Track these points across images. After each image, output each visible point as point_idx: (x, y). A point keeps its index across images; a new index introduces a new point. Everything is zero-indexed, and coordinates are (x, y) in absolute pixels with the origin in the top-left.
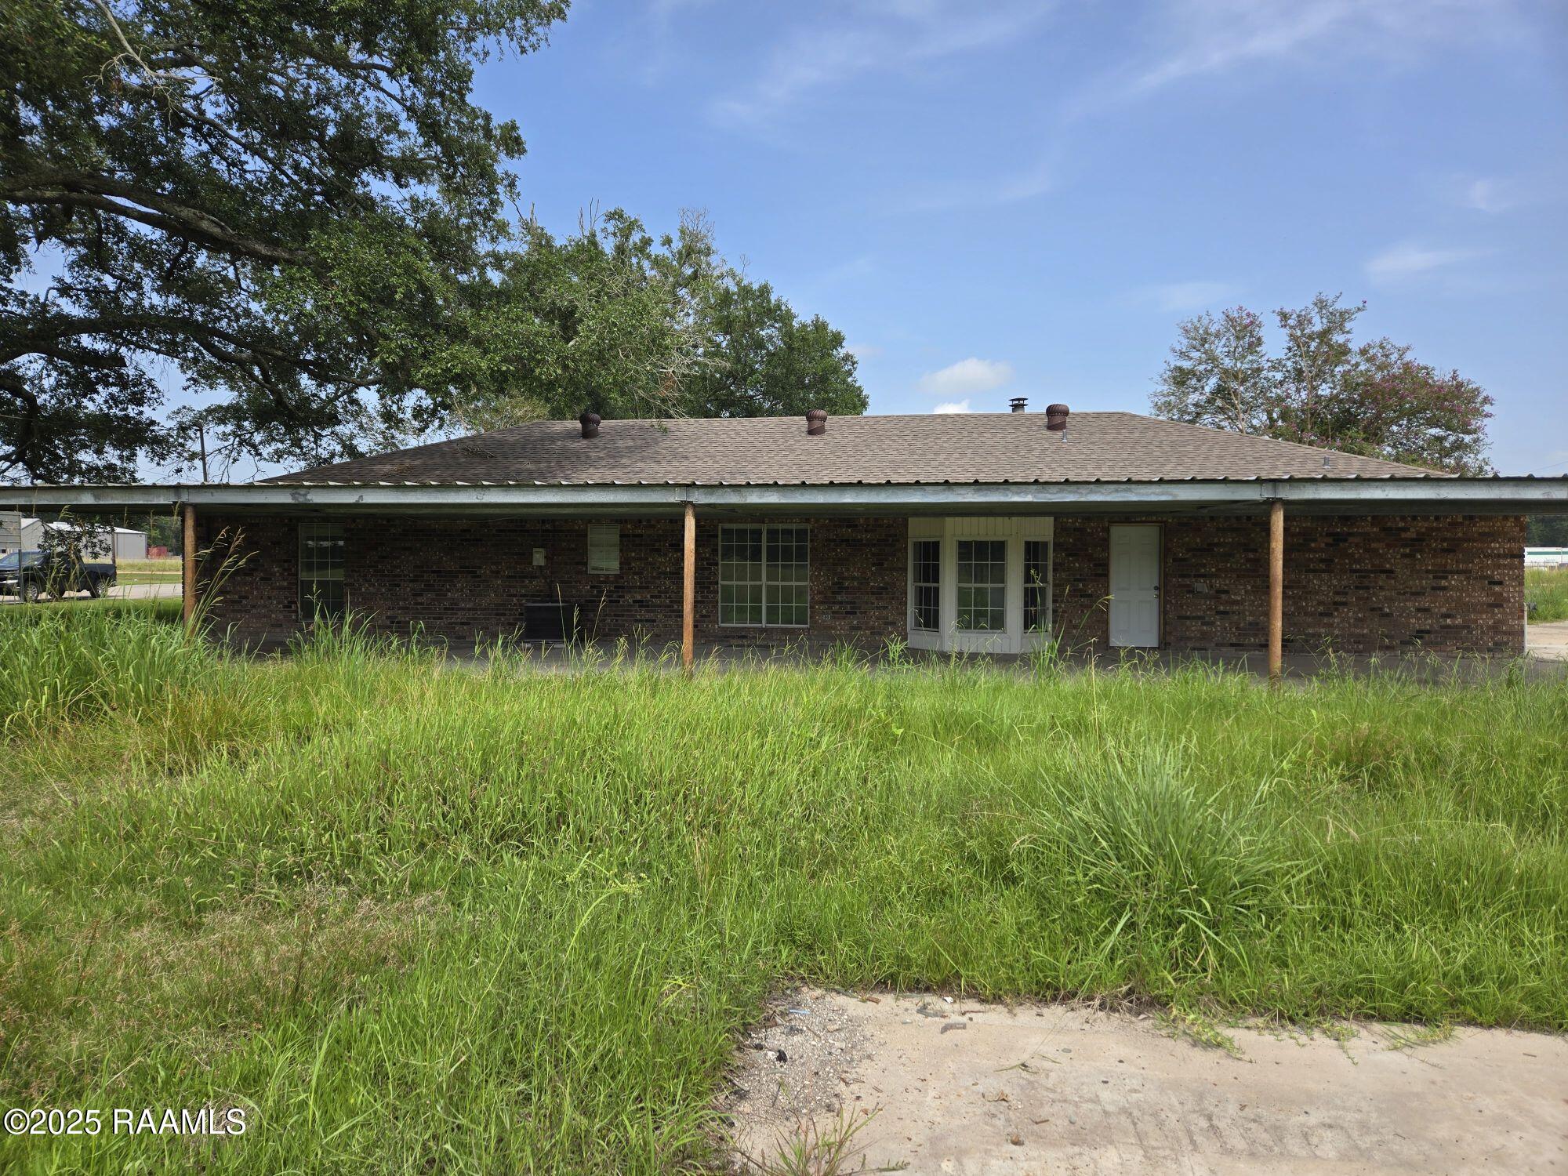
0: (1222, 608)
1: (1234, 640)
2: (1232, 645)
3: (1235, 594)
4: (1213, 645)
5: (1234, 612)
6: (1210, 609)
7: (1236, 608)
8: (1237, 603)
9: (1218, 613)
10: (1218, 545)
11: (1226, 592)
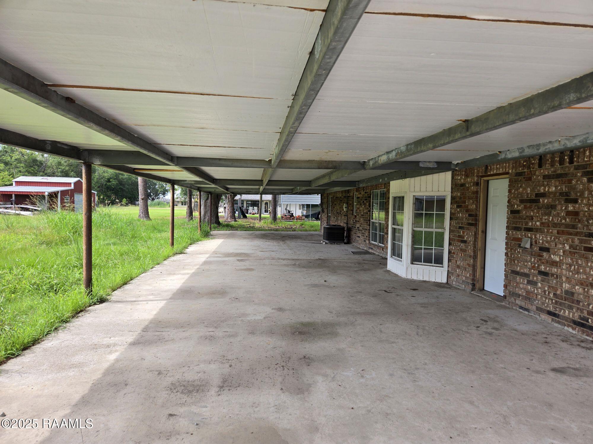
0: (543, 268)
1: (551, 309)
2: (550, 313)
3: (554, 254)
4: (534, 308)
5: (553, 275)
6: (533, 268)
7: (554, 270)
8: (554, 264)
9: (541, 273)
10: (543, 195)
11: (547, 250)
